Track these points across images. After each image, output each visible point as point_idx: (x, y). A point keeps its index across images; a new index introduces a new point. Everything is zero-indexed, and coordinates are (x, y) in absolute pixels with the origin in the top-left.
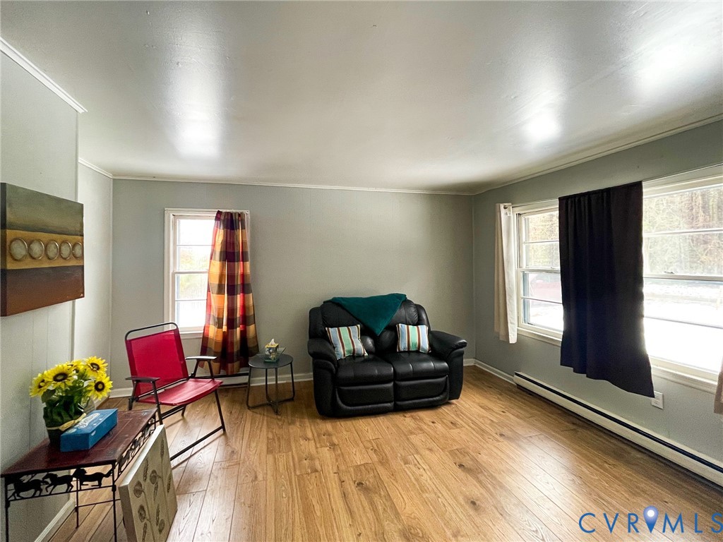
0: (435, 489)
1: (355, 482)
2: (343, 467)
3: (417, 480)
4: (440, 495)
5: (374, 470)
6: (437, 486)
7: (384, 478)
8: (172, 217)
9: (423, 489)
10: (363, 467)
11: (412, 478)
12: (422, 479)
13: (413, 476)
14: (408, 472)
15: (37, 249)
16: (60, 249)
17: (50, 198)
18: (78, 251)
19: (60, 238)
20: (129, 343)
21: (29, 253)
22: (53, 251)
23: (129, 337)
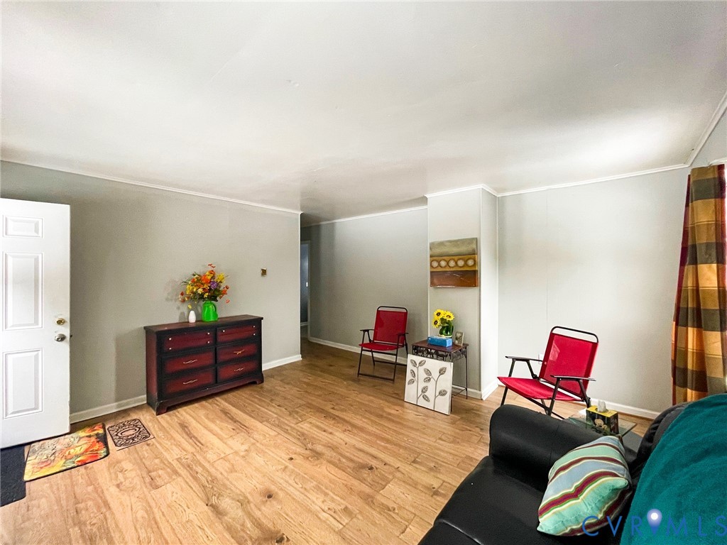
0: (306, 493)
1: (377, 469)
2: (398, 475)
3: (326, 494)
4: (300, 489)
5: (371, 486)
6: (305, 497)
7: (356, 483)
9: (318, 488)
10: (384, 483)
11: (331, 494)
12: (322, 497)
13: (332, 498)
14: (338, 498)
15: (443, 263)
16: (456, 263)
17: (450, 241)
18: (470, 263)
19: (456, 258)
20: (552, 336)
21: (439, 265)
22: (452, 264)
23: (555, 331)
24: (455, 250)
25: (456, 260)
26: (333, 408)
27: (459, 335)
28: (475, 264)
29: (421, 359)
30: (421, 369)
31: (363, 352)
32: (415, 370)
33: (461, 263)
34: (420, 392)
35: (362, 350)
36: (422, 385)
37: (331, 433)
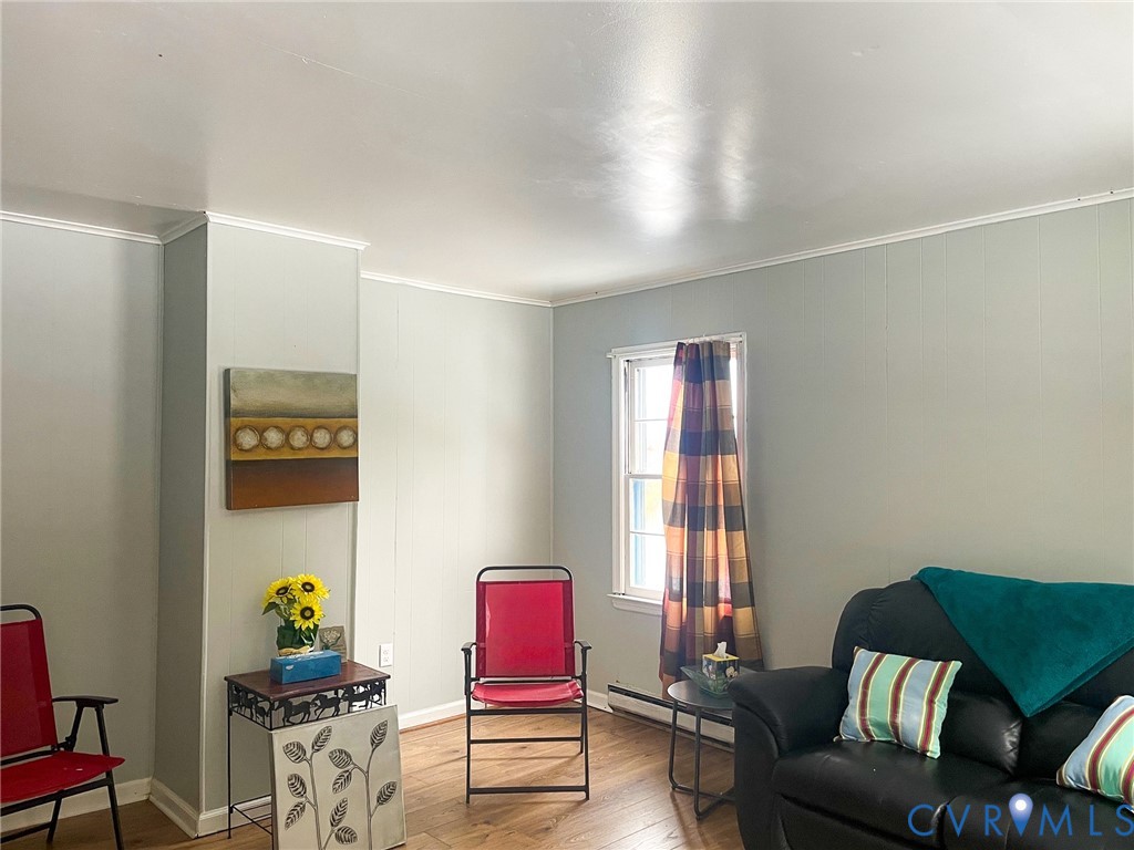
8: (623, 365)
15: (274, 438)
16: (310, 436)
17: (295, 375)
18: (346, 438)
19: (310, 422)
20: (482, 588)
21: (262, 443)
22: (299, 439)
23: (487, 577)
24: (306, 401)
25: (309, 428)
27: (330, 637)
28: (356, 440)
33: (322, 438)
34: (326, 828)
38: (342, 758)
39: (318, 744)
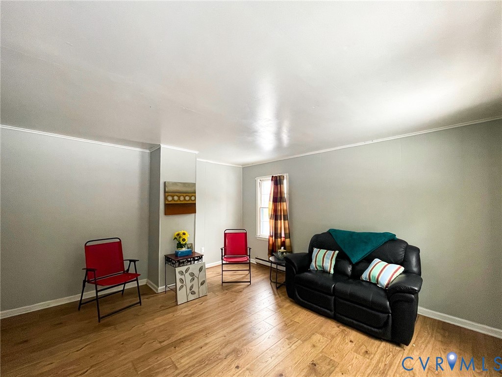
8: (259, 181)
15: (176, 198)
16: (185, 198)
17: (181, 183)
18: (193, 198)
19: (185, 195)
20: (225, 234)
21: (173, 199)
22: (182, 198)
23: (226, 232)
24: (183, 189)
26: (160, 342)
27: (189, 246)
28: (195, 199)
29: (186, 267)
30: (187, 275)
31: (99, 294)
32: (183, 277)
33: (187, 198)
34: (188, 291)
35: (97, 292)
36: (189, 285)
37: (206, 344)
38: (192, 275)
39: (187, 271)
